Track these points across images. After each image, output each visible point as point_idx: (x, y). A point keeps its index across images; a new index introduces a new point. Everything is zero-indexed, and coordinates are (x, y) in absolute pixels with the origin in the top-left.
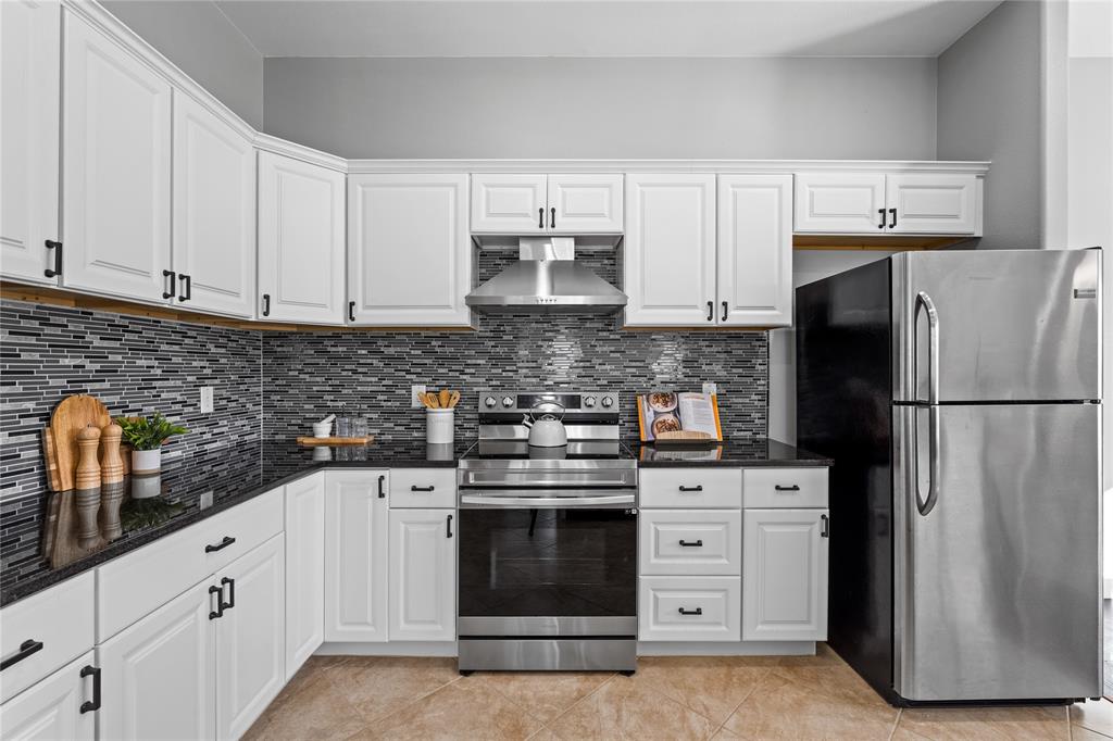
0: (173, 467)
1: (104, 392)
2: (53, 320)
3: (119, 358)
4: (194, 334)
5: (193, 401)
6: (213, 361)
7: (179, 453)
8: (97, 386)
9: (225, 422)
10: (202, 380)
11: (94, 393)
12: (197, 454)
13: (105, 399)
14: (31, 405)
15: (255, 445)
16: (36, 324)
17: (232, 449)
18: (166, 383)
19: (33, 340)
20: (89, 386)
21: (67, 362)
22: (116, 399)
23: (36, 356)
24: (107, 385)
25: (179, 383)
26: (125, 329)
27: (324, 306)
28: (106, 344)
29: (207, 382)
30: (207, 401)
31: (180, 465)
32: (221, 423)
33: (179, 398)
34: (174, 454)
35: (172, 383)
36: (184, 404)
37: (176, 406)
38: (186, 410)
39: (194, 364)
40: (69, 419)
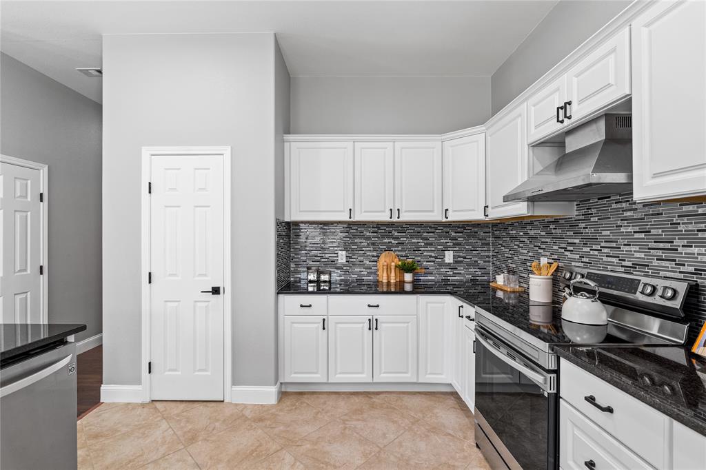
0: (430, 283)
1: (399, 251)
2: (382, 228)
3: (405, 239)
4: (441, 228)
5: (442, 257)
6: (454, 239)
7: (433, 278)
8: (396, 249)
9: (462, 268)
10: (446, 248)
11: (395, 251)
12: (443, 281)
13: (399, 253)
14: (375, 254)
15: (486, 283)
16: (377, 229)
17: (467, 282)
18: (426, 249)
19: (376, 234)
20: (393, 249)
21: (386, 241)
22: (404, 254)
23: (377, 239)
24: (400, 248)
25: (433, 249)
26: (408, 229)
27: (473, 210)
28: (399, 234)
29: (449, 249)
30: (449, 257)
31: (434, 283)
32: (459, 268)
33: (433, 255)
34: (430, 278)
35: (429, 249)
36: (436, 258)
37: (432, 259)
38: (437, 260)
39: (442, 241)
40: (384, 259)
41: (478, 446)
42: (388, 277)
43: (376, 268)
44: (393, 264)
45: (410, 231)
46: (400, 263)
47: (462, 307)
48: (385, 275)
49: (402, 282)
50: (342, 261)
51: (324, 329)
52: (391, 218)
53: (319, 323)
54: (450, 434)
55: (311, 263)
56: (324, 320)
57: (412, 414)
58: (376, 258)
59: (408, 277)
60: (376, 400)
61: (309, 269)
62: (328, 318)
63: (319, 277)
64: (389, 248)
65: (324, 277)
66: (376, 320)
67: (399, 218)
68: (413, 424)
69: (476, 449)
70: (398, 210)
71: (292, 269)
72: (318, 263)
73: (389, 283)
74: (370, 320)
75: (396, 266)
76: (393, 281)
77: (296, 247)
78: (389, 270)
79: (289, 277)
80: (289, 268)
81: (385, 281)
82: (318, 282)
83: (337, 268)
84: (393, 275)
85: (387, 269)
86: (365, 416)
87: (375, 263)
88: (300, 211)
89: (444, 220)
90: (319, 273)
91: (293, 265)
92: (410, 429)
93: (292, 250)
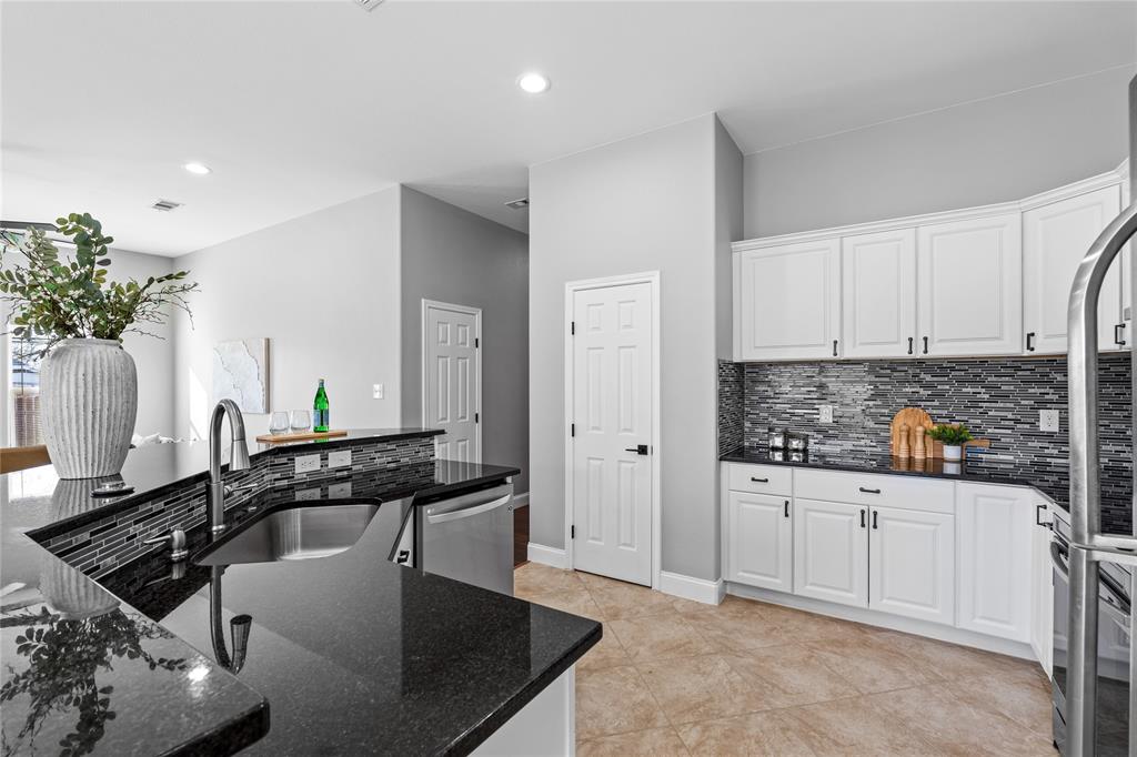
0: (1002, 466)
1: (934, 408)
2: (899, 368)
3: (948, 387)
5: (1032, 420)
7: (1011, 458)
8: (929, 403)
10: (1043, 404)
11: (926, 408)
12: (1033, 464)
13: (935, 412)
14: (886, 411)
16: (889, 371)
18: (993, 405)
19: (887, 379)
20: (922, 404)
21: (907, 390)
22: (945, 412)
23: (889, 387)
24: (936, 403)
25: (1012, 405)
26: (953, 369)
28: (935, 379)
29: (1049, 406)
30: (1049, 421)
31: (1012, 467)
33: (1010, 416)
34: (1002, 457)
35: (1002, 405)
36: (1017, 421)
37: (1007, 423)
38: (1019, 426)
39: (1031, 391)
40: (901, 421)
41: (1055, 745)
42: (910, 449)
43: (886, 434)
44: (920, 429)
45: (957, 373)
46: (935, 428)
47: (1045, 507)
48: (904, 445)
49: (940, 461)
50: (826, 421)
51: (787, 515)
52: (911, 352)
53: (779, 506)
54: (1001, 714)
55: (775, 421)
56: (787, 503)
57: (936, 670)
58: (889, 419)
59: (951, 452)
60: (873, 637)
61: (771, 430)
62: (793, 501)
63: (786, 442)
64: (913, 402)
65: (795, 444)
66: (875, 513)
67: (926, 352)
68: (932, 682)
69: (1052, 748)
70: (926, 339)
71: (746, 430)
72: (786, 423)
73: (910, 460)
74: (863, 512)
75: (925, 433)
76: (919, 456)
77: (753, 398)
78: (912, 438)
79: (742, 440)
80: (742, 428)
81: (903, 455)
82: (785, 450)
83: (819, 432)
84: (919, 446)
85: (908, 436)
86: (848, 651)
87: (887, 426)
88: (756, 347)
89: (1027, 353)
90: (788, 436)
91: (747, 424)
92: (922, 687)
93: (746, 402)
